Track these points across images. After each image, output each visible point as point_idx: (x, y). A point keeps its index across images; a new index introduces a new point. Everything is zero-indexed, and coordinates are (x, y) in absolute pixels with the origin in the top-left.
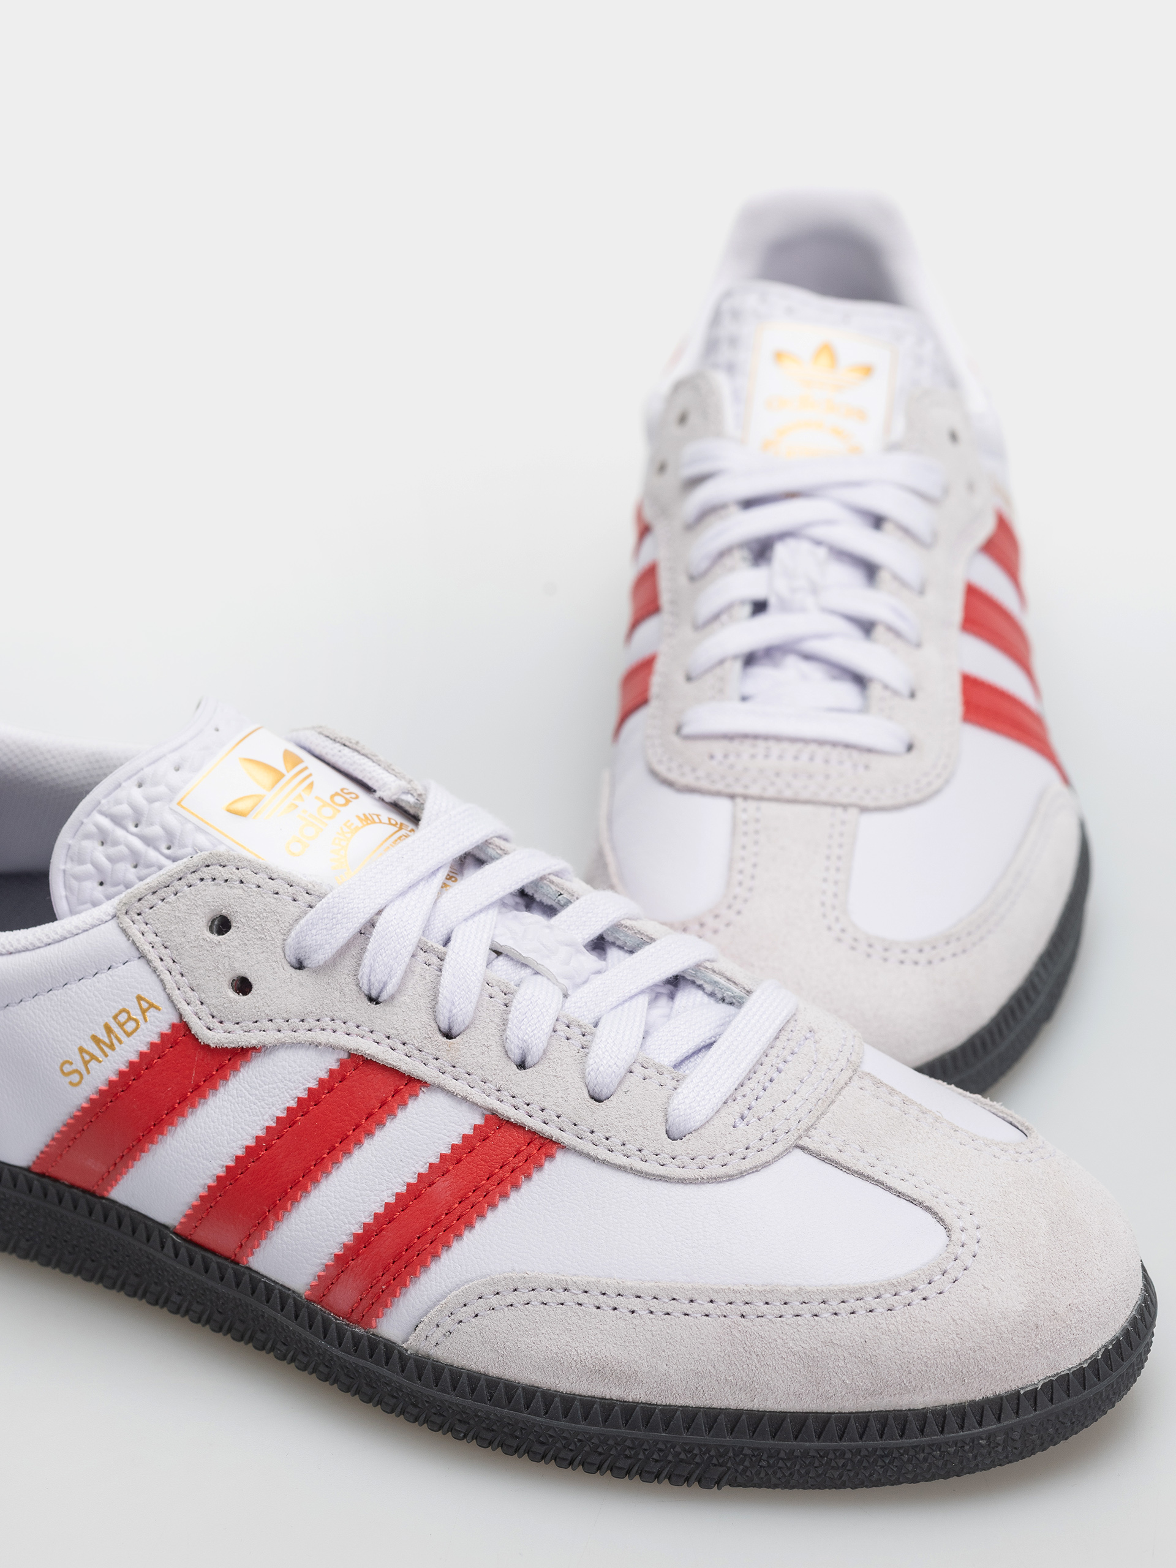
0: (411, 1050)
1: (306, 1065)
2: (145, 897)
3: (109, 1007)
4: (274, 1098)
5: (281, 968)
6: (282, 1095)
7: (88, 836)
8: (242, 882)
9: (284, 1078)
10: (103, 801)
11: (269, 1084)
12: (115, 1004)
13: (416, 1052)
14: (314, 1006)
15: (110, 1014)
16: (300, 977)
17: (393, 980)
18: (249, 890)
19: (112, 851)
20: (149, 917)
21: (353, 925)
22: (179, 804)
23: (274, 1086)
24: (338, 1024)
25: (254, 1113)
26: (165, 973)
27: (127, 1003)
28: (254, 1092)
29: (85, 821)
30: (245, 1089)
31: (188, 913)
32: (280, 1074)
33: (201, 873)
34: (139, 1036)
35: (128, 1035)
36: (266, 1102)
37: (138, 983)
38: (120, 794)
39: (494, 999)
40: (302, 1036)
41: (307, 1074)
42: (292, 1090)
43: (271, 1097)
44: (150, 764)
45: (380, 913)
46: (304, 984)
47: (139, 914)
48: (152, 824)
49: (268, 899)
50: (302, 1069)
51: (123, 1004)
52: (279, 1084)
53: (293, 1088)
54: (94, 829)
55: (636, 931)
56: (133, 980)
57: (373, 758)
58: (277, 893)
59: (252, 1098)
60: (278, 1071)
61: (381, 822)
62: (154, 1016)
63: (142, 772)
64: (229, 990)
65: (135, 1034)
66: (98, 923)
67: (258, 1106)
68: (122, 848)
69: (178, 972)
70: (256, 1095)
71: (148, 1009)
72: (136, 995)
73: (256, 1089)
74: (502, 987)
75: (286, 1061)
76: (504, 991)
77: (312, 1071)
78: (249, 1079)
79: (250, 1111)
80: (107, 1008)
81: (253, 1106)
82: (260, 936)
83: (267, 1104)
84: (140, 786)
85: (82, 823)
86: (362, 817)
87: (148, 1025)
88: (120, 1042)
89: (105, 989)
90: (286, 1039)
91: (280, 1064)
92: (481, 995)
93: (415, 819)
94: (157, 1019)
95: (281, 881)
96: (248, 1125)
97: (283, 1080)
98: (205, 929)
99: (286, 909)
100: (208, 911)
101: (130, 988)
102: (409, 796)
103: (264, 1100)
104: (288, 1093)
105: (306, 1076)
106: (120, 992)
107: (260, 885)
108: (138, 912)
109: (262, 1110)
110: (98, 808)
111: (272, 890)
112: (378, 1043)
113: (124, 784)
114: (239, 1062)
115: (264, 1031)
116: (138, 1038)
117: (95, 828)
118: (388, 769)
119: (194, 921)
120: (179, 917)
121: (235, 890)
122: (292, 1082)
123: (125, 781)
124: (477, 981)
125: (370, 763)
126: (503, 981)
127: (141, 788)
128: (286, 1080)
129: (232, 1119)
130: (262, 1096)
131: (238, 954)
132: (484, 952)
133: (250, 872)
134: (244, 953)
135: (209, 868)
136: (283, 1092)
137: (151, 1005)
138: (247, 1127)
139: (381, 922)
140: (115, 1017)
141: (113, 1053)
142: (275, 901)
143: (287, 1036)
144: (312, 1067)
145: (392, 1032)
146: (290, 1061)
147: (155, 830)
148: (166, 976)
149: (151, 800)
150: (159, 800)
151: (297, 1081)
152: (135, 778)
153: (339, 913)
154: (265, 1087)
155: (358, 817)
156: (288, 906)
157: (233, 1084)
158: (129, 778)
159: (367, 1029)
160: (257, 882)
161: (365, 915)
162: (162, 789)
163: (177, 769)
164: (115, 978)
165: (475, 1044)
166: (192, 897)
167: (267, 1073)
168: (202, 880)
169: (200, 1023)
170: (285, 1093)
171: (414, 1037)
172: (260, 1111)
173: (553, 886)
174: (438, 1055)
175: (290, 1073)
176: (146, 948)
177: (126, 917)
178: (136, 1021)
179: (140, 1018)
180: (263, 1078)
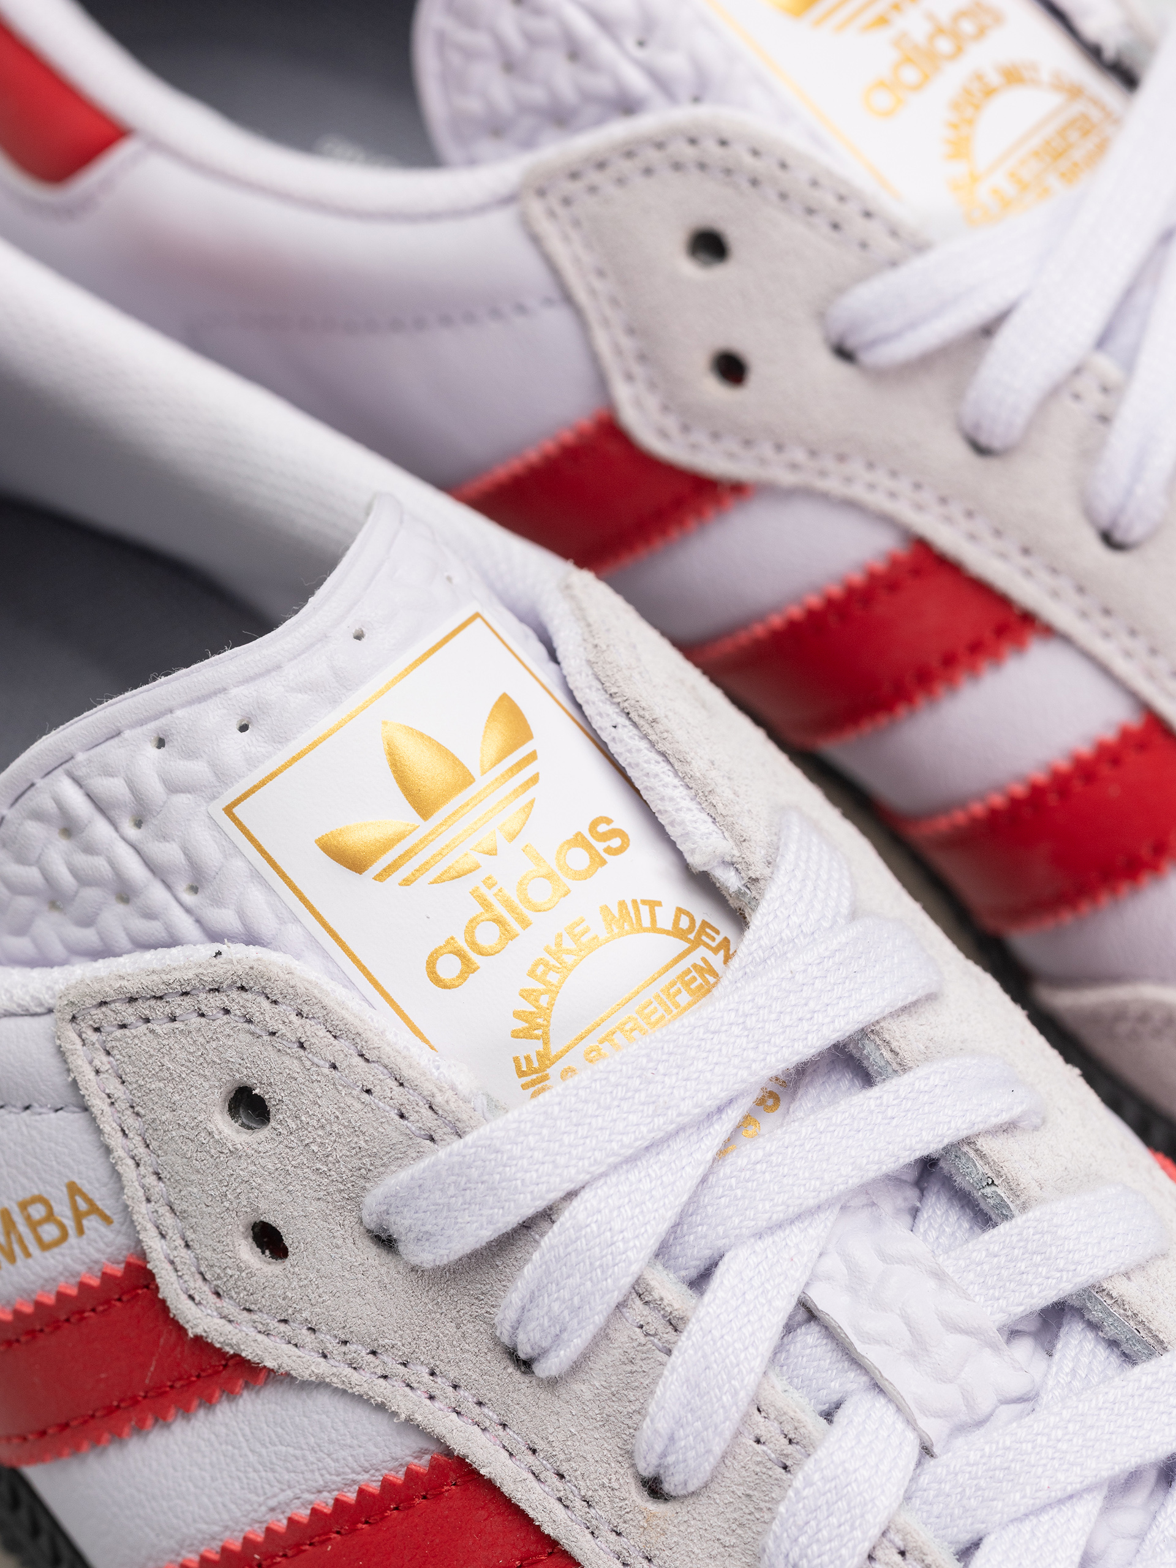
0: (571, 1496)
1: (365, 1438)
2: (113, 1005)
3: (14, 1182)
4: (292, 1475)
5: (350, 1241)
6: (308, 1475)
7: (38, 816)
8: (302, 1046)
9: (319, 1446)
10: (81, 757)
11: (288, 1445)
12: (24, 1181)
13: (578, 1504)
14: (401, 1336)
15: (14, 1196)
16: (383, 1270)
17: (562, 1352)
18: (314, 1069)
19: (82, 860)
20: (114, 1043)
21: (503, 1215)
22: (229, 810)
23: (298, 1453)
24: (441, 1385)
25: (252, 1487)
26: (127, 1165)
27: (49, 1188)
28: (258, 1447)
29: (40, 783)
30: (244, 1435)
31: (187, 1067)
32: (312, 1435)
33: (225, 999)
34: (63, 1255)
35: (45, 1246)
36: (277, 1475)
37: (74, 1160)
38: (113, 751)
39: (764, 1448)
40: (366, 1385)
41: (364, 1456)
42: (331, 1474)
43: (288, 1471)
44: (191, 703)
45: (571, 1195)
46: (389, 1286)
47: (97, 1030)
48: (165, 838)
49: (349, 1100)
50: (355, 1442)
51: (41, 1187)
52: (307, 1453)
53: (333, 1472)
54: (50, 806)
55: (1129, 1313)
56: (66, 1150)
57: (677, 765)
58: (368, 1091)
59: (252, 1458)
60: (310, 1430)
61: (654, 929)
62: (96, 1230)
63: (169, 716)
64: (243, 1242)
65: (56, 1250)
66: (20, 1011)
67: (261, 1478)
68: (99, 864)
69: (151, 1170)
70: (260, 1455)
71: (88, 1213)
72: (66, 1181)
73: (264, 1445)
74: (788, 1428)
75: (327, 1416)
76: (790, 1436)
77: (376, 1454)
78: (253, 1418)
79: (245, 1481)
80: (10, 1182)
81: (252, 1475)
82: (318, 1166)
83: (278, 1481)
84: (161, 743)
85: (32, 785)
86: (615, 910)
87: (83, 1241)
88: (28, 1255)
89: (12, 1145)
90: (335, 1380)
91: (316, 1417)
92: (738, 1434)
93: (740, 919)
94: (101, 1238)
95: (381, 1068)
96: (235, 1504)
97: (317, 1449)
98: (217, 1109)
99: (380, 1129)
100: (228, 1078)
101: (58, 1163)
102: (733, 873)
103: (273, 1471)
104: (322, 1475)
105: (362, 1459)
106: (38, 1163)
107: (337, 1064)
108: (96, 1026)
109: (267, 1487)
110: (66, 766)
111: (359, 1083)
112: (511, 1455)
113: (127, 734)
114: (241, 1382)
115: (296, 1345)
116: (59, 1257)
117: (54, 805)
118: (703, 796)
119: (196, 1088)
120: (168, 1069)
121: (285, 1058)
122: (332, 1459)
123: (132, 726)
124: (734, 1409)
125: (670, 779)
126: (792, 1414)
127: (163, 749)
128: (322, 1451)
129: (208, 1479)
130: (272, 1463)
131: (269, 1187)
132: (784, 1306)
133: (322, 1033)
134: (282, 1187)
135: (244, 995)
136: (312, 1471)
137: (94, 1209)
138: (233, 1507)
139: (565, 1219)
140: (24, 1206)
141: (11, 1268)
142: (360, 1106)
143: (334, 1370)
144: (376, 1445)
145: (540, 1445)
146: (337, 1420)
147: (169, 853)
148: (127, 1170)
149: (173, 788)
150: (189, 792)
151: (342, 1462)
152: (152, 725)
153: (482, 1183)
154: (280, 1447)
155: (605, 909)
156: (386, 1126)
157: (223, 1413)
158: (141, 723)
159: (495, 1417)
160: (331, 1058)
161: (533, 1200)
162: (197, 769)
163: (243, 728)
164: (34, 1133)
165: (702, 1532)
166: (201, 1040)
167: (289, 1424)
168: (227, 1012)
169: (176, 1286)
170: (317, 1473)
171: (583, 1475)
172: (263, 1488)
173: (979, 1163)
174: (621, 1528)
175: (331, 1442)
176: (98, 1104)
177: (69, 1026)
178: (63, 1228)
179: (70, 1223)
180: (279, 1430)
